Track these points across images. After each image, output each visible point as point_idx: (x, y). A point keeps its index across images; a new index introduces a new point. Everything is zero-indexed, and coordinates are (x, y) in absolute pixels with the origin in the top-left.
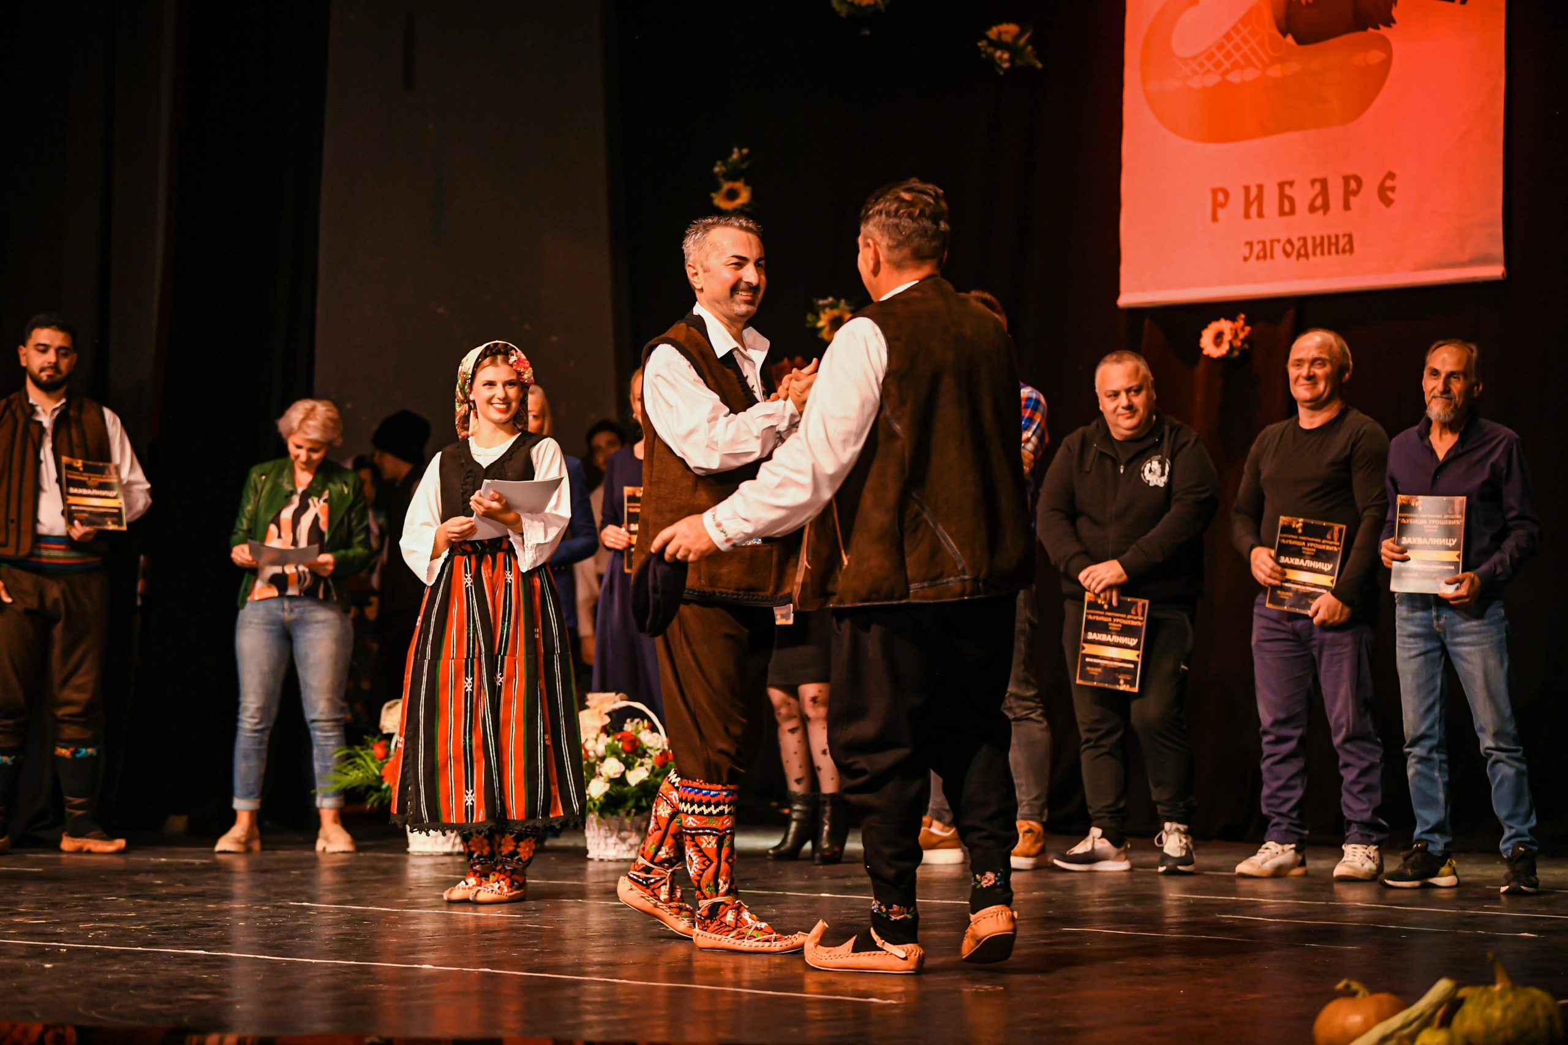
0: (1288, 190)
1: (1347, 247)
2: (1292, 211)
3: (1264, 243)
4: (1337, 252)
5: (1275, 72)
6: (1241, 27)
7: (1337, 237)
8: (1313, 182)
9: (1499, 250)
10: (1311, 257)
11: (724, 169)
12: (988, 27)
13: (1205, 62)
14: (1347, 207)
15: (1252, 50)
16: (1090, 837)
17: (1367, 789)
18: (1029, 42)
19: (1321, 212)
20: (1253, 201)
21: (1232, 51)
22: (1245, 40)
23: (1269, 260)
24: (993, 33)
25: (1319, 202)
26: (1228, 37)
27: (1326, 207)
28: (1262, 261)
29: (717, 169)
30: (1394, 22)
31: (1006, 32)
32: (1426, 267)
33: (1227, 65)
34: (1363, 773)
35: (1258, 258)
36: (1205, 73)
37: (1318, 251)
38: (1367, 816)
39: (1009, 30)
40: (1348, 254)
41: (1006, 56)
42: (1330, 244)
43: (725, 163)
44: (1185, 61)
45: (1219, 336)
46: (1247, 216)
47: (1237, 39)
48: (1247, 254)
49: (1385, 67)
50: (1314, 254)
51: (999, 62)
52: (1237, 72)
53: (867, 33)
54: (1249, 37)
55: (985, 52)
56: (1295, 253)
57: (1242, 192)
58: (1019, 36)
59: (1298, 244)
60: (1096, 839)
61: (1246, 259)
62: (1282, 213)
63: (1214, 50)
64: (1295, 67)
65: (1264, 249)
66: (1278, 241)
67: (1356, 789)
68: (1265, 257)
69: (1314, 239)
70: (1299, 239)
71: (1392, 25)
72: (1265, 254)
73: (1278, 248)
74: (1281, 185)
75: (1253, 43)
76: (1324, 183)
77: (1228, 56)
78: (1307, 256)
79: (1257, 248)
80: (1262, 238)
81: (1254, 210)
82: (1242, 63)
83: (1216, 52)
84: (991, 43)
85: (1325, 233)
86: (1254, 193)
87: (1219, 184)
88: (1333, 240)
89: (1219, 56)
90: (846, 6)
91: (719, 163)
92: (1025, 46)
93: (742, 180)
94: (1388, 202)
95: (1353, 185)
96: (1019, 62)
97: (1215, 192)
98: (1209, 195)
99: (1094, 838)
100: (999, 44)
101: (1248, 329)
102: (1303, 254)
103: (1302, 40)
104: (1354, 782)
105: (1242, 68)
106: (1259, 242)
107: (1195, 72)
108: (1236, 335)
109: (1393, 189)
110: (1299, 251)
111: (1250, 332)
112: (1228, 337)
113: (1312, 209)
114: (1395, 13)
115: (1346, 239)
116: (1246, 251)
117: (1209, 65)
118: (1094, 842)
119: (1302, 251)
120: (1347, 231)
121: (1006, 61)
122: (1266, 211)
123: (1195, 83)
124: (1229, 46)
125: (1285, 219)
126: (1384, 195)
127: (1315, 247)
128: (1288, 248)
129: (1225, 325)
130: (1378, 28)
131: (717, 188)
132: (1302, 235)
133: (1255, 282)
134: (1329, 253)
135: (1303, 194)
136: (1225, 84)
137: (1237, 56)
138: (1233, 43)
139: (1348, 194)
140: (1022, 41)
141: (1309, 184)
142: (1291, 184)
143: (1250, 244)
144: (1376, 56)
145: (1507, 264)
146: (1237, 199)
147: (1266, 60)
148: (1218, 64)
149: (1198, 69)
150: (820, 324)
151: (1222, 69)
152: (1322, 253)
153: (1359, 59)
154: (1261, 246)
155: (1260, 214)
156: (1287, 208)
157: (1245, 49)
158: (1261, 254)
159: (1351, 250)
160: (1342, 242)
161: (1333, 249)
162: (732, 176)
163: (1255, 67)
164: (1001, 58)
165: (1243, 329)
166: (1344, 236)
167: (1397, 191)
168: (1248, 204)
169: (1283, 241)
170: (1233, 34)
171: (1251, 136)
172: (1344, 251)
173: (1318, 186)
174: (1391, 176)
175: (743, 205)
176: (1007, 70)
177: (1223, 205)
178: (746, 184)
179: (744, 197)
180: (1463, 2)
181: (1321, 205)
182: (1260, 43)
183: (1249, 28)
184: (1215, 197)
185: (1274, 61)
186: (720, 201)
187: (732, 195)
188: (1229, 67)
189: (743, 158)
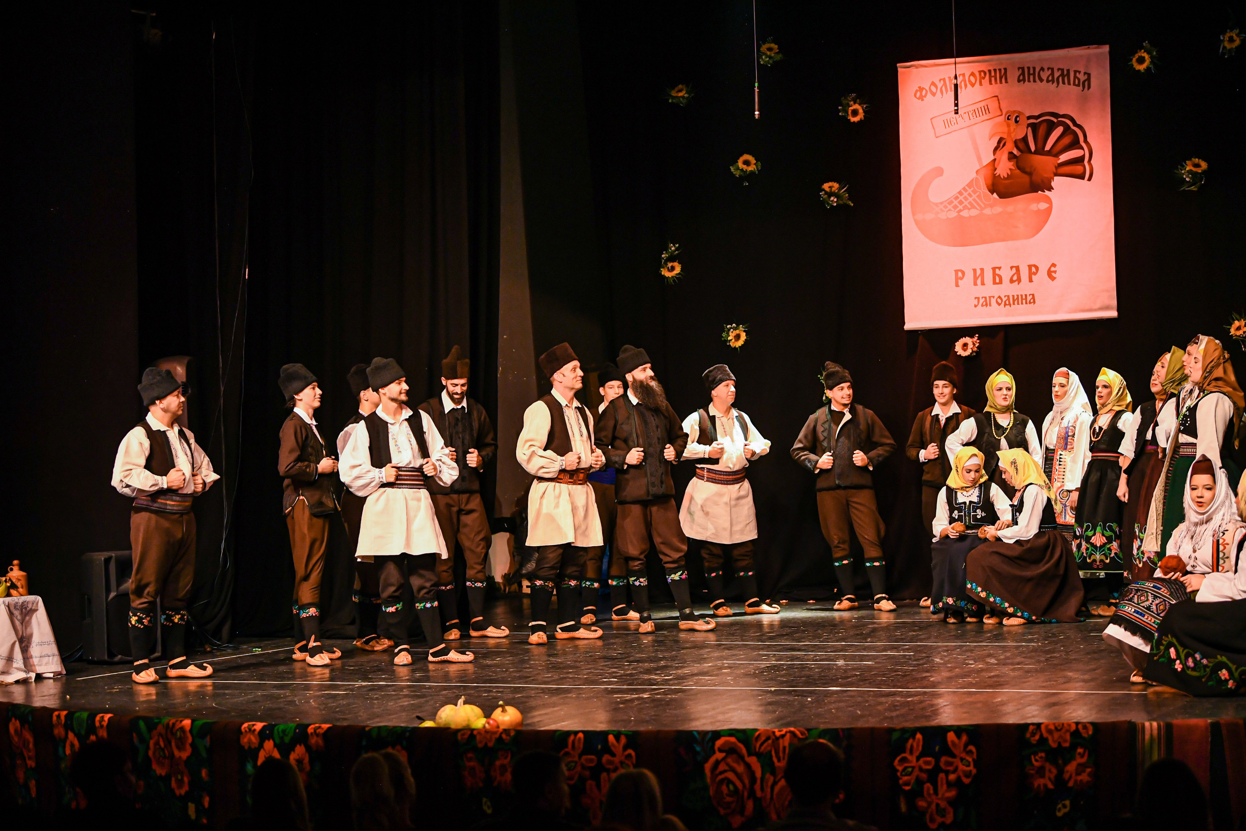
0: (997, 271)
1: (1032, 301)
2: (1001, 282)
3: (985, 298)
4: (1026, 303)
5: (988, 211)
6: (967, 188)
7: (1026, 295)
8: (1012, 268)
9: (1115, 303)
10: (1012, 306)
11: (666, 256)
12: (824, 184)
13: (948, 205)
14: (1031, 281)
15: (974, 200)
18: (846, 192)
19: (1016, 283)
20: (978, 277)
21: (963, 200)
22: (970, 195)
23: (988, 307)
24: (826, 186)
25: (1015, 278)
26: (960, 193)
27: (1019, 280)
28: (985, 307)
29: (663, 256)
31: (833, 187)
32: (1075, 311)
35: (982, 305)
36: (947, 211)
37: (1016, 302)
39: (836, 185)
40: (1032, 305)
41: (835, 199)
42: (1022, 299)
43: (668, 253)
44: (936, 204)
45: (965, 345)
47: (966, 194)
48: (977, 304)
49: (1049, 210)
50: (1014, 304)
51: (832, 203)
52: (966, 211)
53: (748, 184)
54: (972, 193)
55: (822, 197)
56: (1003, 303)
57: (972, 272)
58: (840, 189)
59: (1004, 299)
61: (976, 306)
62: (995, 283)
63: (952, 199)
64: (998, 209)
65: (986, 301)
66: (994, 297)
68: (986, 305)
69: (1013, 296)
70: (1005, 296)
71: (1052, 190)
72: (987, 304)
73: (993, 301)
74: (994, 269)
75: (974, 196)
76: (1017, 268)
77: (961, 203)
78: (1010, 305)
79: (982, 301)
80: (984, 296)
81: (979, 281)
82: (970, 207)
83: (954, 200)
84: (826, 193)
85: (1019, 293)
86: (978, 272)
87: (960, 268)
88: (1024, 297)
89: (956, 202)
90: (738, 171)
91: (664, 252)
92: (844, 194)
93: (676, 261)
94: (1053, 279)
95: (1034, 269)
96: (841, 202)
97: (956, 271)
98: (954, 272)
100: (830, 194)
101: (979, 340)
103: (1002, 196)
105: (969, 209)
106: (982, 298)
107: (942, 210)
108: (974, 344)
109: (1055, 272)
110: (1005, 302)
111: (980, 345)
112: (970, 346)
113: (1012, 281)
114: (1053, 184)
115: (1031, 296)
116: (976, 302)
119: (1007, 303)
120: (1031, 293)
121: (835, 202)
122: (986, 282)
123: (943, 216)
124: (961, 198)
125: (996, 286)
126: (1050, 274)
127: (1014, 301)
128: (999, 301)
129: (967, 340)
130: (1043, 192)
131: (663, 265)
132: (1007, 294)
133: (982, 318)
134: (1022, 304)
135: (1006, 274)
136: (959, 217)
137: (966, 203)
138: (963, 196)
139: (1031, 274)
140: (842, 192)
141: (1010, 269)
142: (1000, 268)
143: (978, 298)
144: (1043, 206)
145: (1118, 311)
146: (969, 276)
147: (983, 206)
148: (955, 207)
149: (944, 209)
150: (729, 338)
151: (958, 209)
152: (1018, 304)
153: (1034, 207)
154: (984, 299)
155: (983, 284)
156: (997, 280)
157: (970, 199)
158: (984, 304)
159: (1034, 302)
160: (1029, 298)
161: (1024, 301)
162: (672, 259)
163: (977, 209)
164: (832, 201)
165: (977, 342)
167: (1057, 273)
168: (975, 279)
169: (996, 297)
170: (963, 192)
171: (977, 244)
172: (1030, 303)
173: (1014, 269)
174: (1054, 265)
175: (676, 274)
176: (836, 207)
177: (961, 279)
178: (679, 263)
179: (678, 270)
180: (1089, 179)
181: (1016, 279)
182: (979, 197)
183: (972, 189)
184: (956, 274)
185: (986, 206)
186: (665, 273)
187: (673, 269)
188: (962, 209)
189: (677, 249)
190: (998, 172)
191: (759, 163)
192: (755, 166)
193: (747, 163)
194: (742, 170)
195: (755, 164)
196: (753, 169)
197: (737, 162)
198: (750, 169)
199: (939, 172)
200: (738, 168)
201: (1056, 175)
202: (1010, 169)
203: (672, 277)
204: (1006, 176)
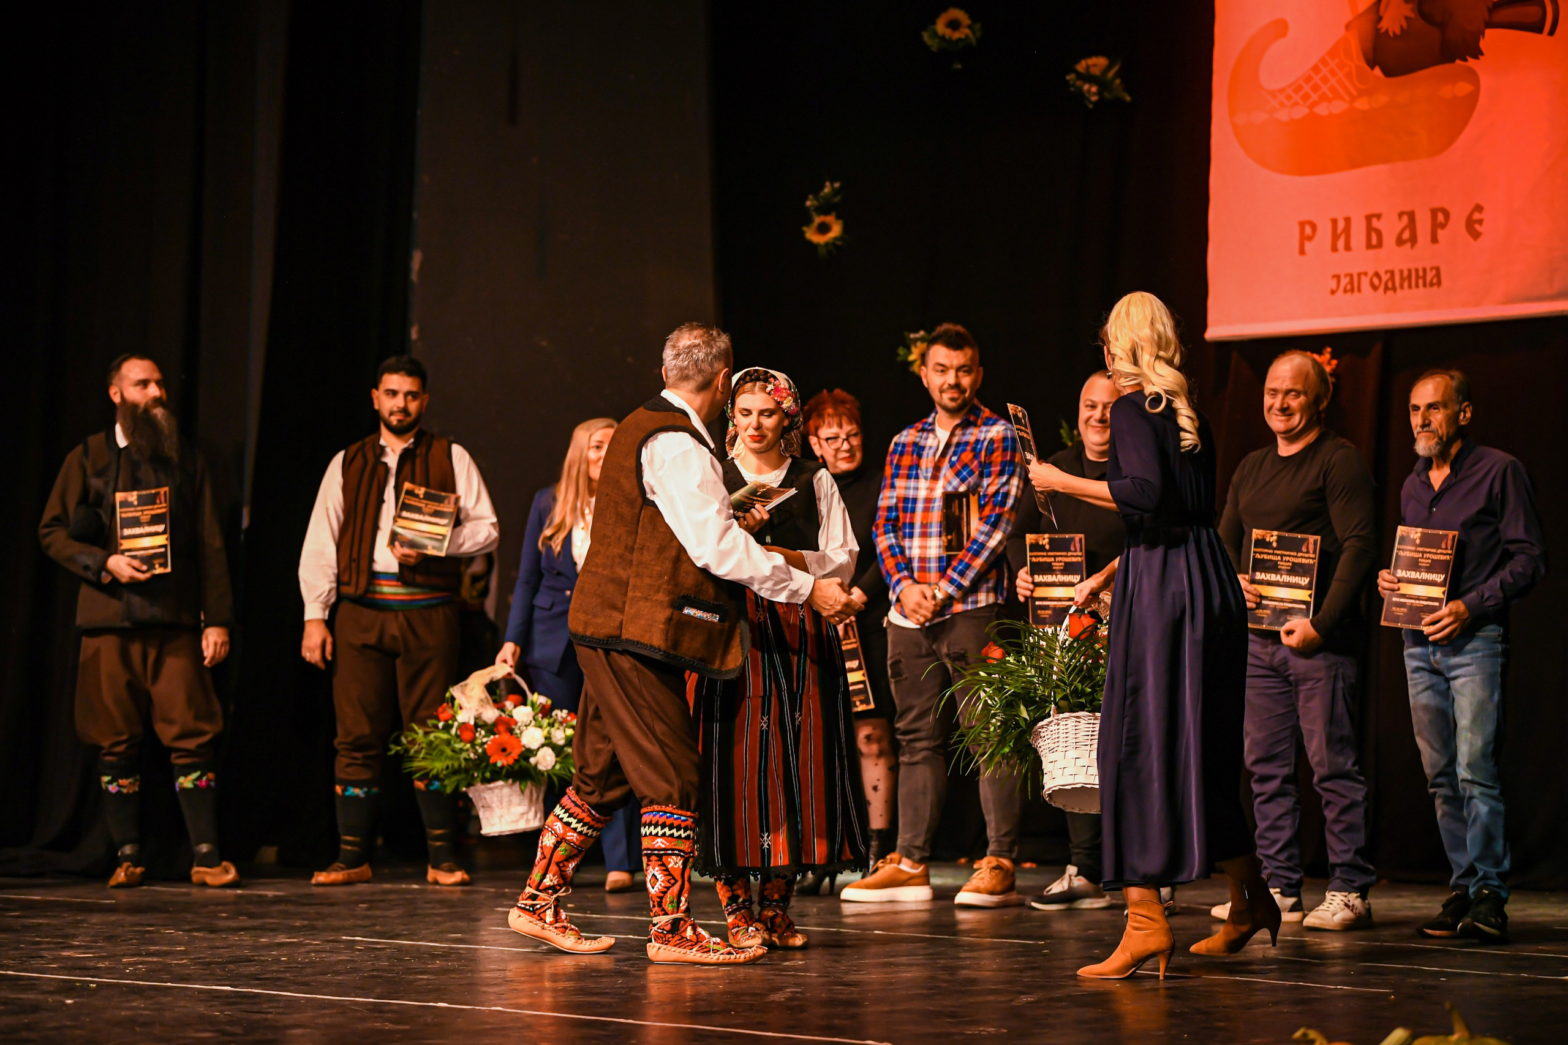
0: (1375, 223)
1: (1435, 281)
2: (1380, 245)
3: (1351, 276)
4: (1425, 285)
5: (1362, 104)
6: (1328, 59)
7: (1424, 270)
8: (1401, 215)
10: (1399, 290)
11: (815, 203)
12: (1077, 61)
13: (1293, 94)
14: (1434, 240)
15: (1340, 82)
16: (1067, 876)
17: (1350, 828)
18: (1118, 75)
19: (1408, 245)
20: (1341, 235)
21: (1320, 83)
22: (1333, 73)
23: (1356, 293)
24: (1081, 67)
25: (1406, 235)
26: (1316, 69)
27: (1413, 240)
28: (1349, 294)
29: (808, 203)
30: (1482, 54)
31: (1095, 65)
32: (1513, 300)
33: (1315, 97)
34: (1344, 810)
35: (1345, 291)
36: (1292, 106)
37: (1406, 284)
38: (1348, 857)
39: (1097, 63)
40: (1435, 287)
41: (1094, 89)
42: (1417, 277)
43: (816, 198)
44: (1273, 94)
46: (1334, 249)
47: (1325, 71)
48: (1334, 287)
49: (1472, 99)
50: (1402, 287)
51: (1087, 95)
52: (1325, 104)
53: (959, 66)
54: (1336, 69)
55: (1073, 85)
56: (1382, 287)
57: (1329, 225)
58: (1108, 69)
59: (1385, 278)
60: (1073, 878)
61: (1333, 292)
62: (1369, 246)
63: (1302, 82)
64: (1383, 99)
65: (1351, 282)
66: (1366, 274)
67: (1337, 828)
68: (1352, 290)
69: (1401, 272)
70: (1386, 272)
71: (1480, 57)
72: (1353, 287)
73: (1365, 281)
74: (1369, 218)
75: (1341, 75)
76: (1411, 215)
77: (1315, 88)
78: (1394, 289)
79: (1344, 281)
80: (1349, 271)
81: (1341, 244)
82: (1330, 95)
83: (1304, 84)
84: (1081, 77)
85: (1413, 266)
86: (1341, 225)
87: (1305, 217)
88: (1421, 273)
89: (1307, 88)
90: (937, 40)
91: (811, 197)
92: (1114, 79)
93: (834, 214)
94: (1476, 235)
95: (1441, 217)
96: (1107, 95)
97: (1302, 225)
98: (1297, 228)
99: (1070, 876)
100: (1088, 78)
101: (1334, 362)
102: (1391, 287)
103: (1390, 72)
104: (1336, 821)
105: (1330, 100)
106: (1346, 275)
107: (1282, 105)
109: (1480, 222)
110: (1386, 284)
111: (1337, 365)
113: (1400, 242)
114: (1483, 44)
115: (1434, 272)
116: (1333, 284)
117: (1297, 98)
118: (1070, 880)
119: (1390, 285)
120: (1435, 264)
121: (1094, 94)
122: (1354, 243)
123: (1283, 115)
124: (1317, 79)
125: (1372, 252)
126: (1472, 227)
127: (1402, 280)
128: (1376, 281)
130: (1466, 60)
131: (808, 221)
132: (1390, 268)
133: (1343, 316)
134: (1417, 286)
135: (1390, 227)
136: (1312, 117)
137: (1325, 88)
138: (1320, 76)
139: (1436, 227)
140: (1111, 74)
141: (1397, 217)
142: (1378, 216)
143: (1337, 277)
144: (1463, 88)
146: (1324, 232)
147: (1354, 93)
148: (1306, 97)
149: (1285, 101)
150: (912, 358)
151: (1309, 102)
152: (1410, 287)
153: (1446, 91)
154: (1348, 279)
155: (1348, 248)
156: (1374, 241)
157: (1333, 81)
158: (1349, 287)
159: (1439, 283)
160: (1430, 275)
161: (1421, 282)
162: (824, 210)
163: (1344, 100)
164: (1089, 91)
165: (1329, 363)
166: (1432, 269)
167: (1485, 223)
168: (1335, 237)
169: (1371, 273)
170: (1321, 66)
171: (1339, 169)
172: (1432, 284)
173: (1405, 219)
174: (1479, 208)
175: (836, 239)
176: (1096, 103)
177: (1310, 238)
178: (838, 217)
179: (836, 230)
180: (1552, 33)
181: (1409, 238)
182: (1348, 75)
183: (1337, 60)
184: (1302, 230)
185: (1361, 93)
186: (812, 235)
187: (824, 229)
188: (1317, 100)
189: (835, 192)
190: (1384, 25)
191: (978, 26)
192: (967, 31)
193: (954, 25)
194: (943, 38)
195: (969, 27)
196: (963, 36)
197: (934, 23)
198: (956, 35)
199: (1280, 28)
200: (935, 34)
201: (1491, 25)
202: (1407, 18)
203: (827, 244)
204: (1398, 32)
